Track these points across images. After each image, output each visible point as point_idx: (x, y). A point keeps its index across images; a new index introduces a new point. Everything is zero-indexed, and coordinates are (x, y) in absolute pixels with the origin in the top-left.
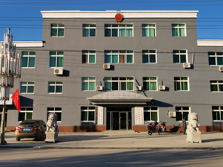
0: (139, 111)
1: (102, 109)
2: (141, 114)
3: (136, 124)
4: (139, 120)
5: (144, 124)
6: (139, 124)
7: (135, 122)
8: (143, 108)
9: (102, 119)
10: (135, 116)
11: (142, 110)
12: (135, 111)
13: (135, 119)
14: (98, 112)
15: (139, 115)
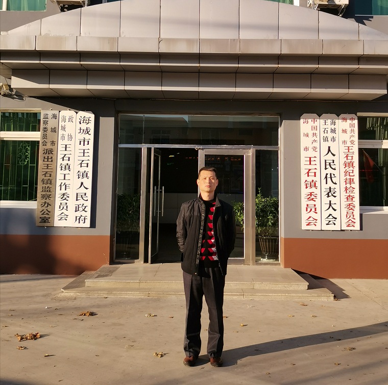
0: (330, 143)
1: (84, 126)
2: (340, 160)
3: (304, 227)
4: (326, 200)
5: (357, 227)
6: (331, 227)
7: (305, 215)
8: (356, 122)
9: (83, 190)
10: (303, 172)
11: (346, 137)
12: (305, 142)
13: (304, 192)
14: (61, 148)
15: (329, 171)
